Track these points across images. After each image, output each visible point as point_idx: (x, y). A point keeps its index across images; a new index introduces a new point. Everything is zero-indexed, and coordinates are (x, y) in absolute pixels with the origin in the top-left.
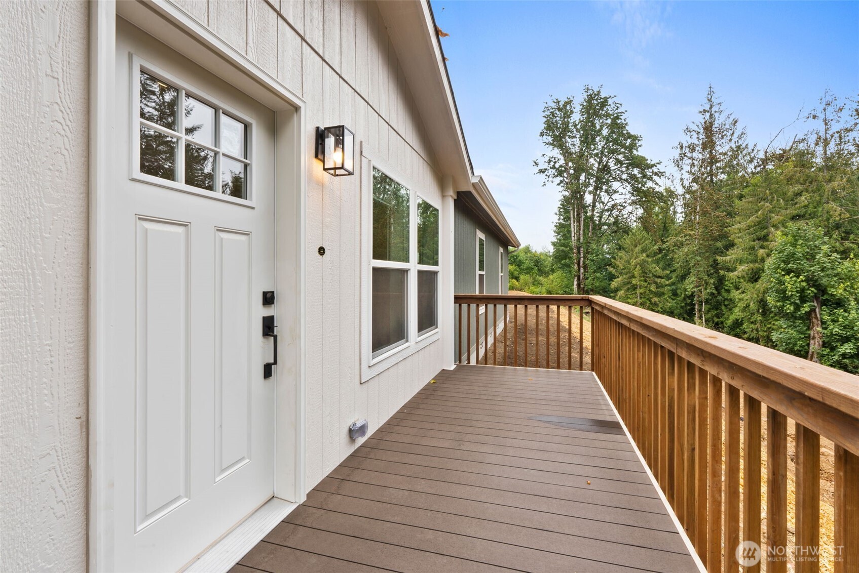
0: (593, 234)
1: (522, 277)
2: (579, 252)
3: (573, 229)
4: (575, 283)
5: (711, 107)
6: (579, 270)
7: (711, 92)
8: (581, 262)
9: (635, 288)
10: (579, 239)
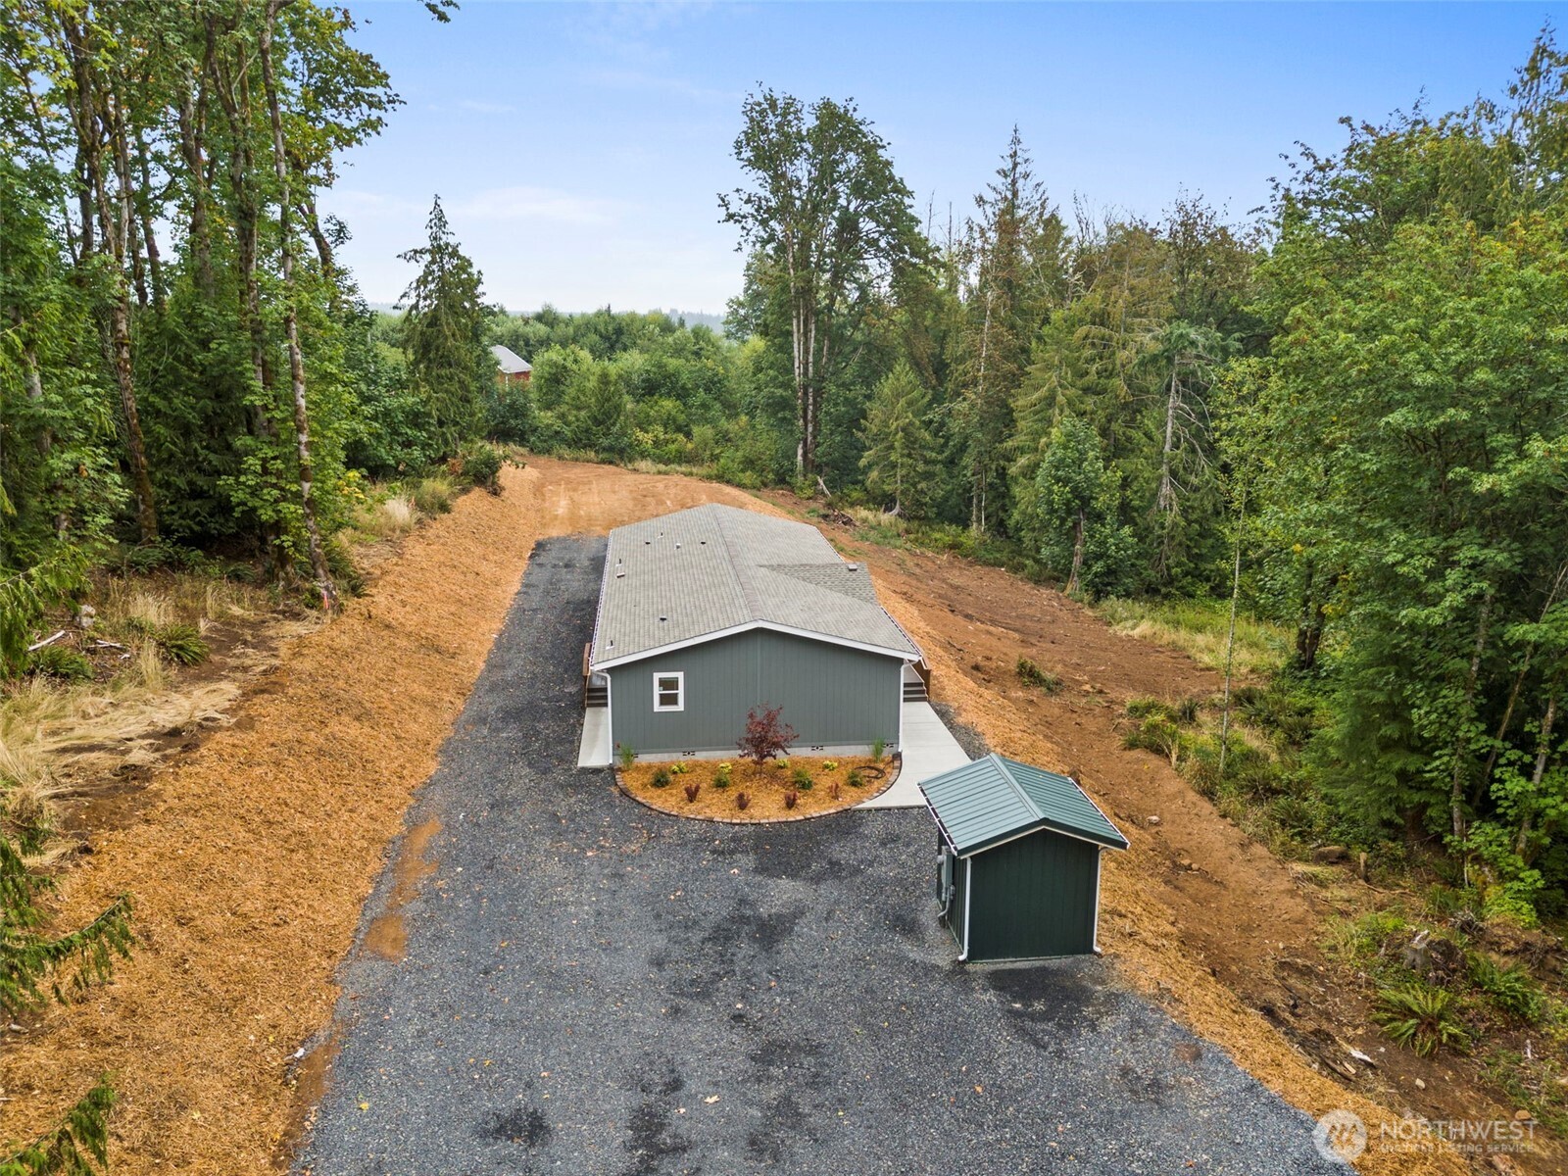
0: (829, 360)
1: (696, 430)
2: (806, 394)
3: (796, 353)
4: (800, 452)
5: (1015, 165)
6: (806, 429)
7: (1016, 141)
8: (810, 414)
9: (894, 466)
10: (806, 369)
